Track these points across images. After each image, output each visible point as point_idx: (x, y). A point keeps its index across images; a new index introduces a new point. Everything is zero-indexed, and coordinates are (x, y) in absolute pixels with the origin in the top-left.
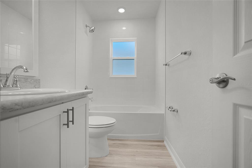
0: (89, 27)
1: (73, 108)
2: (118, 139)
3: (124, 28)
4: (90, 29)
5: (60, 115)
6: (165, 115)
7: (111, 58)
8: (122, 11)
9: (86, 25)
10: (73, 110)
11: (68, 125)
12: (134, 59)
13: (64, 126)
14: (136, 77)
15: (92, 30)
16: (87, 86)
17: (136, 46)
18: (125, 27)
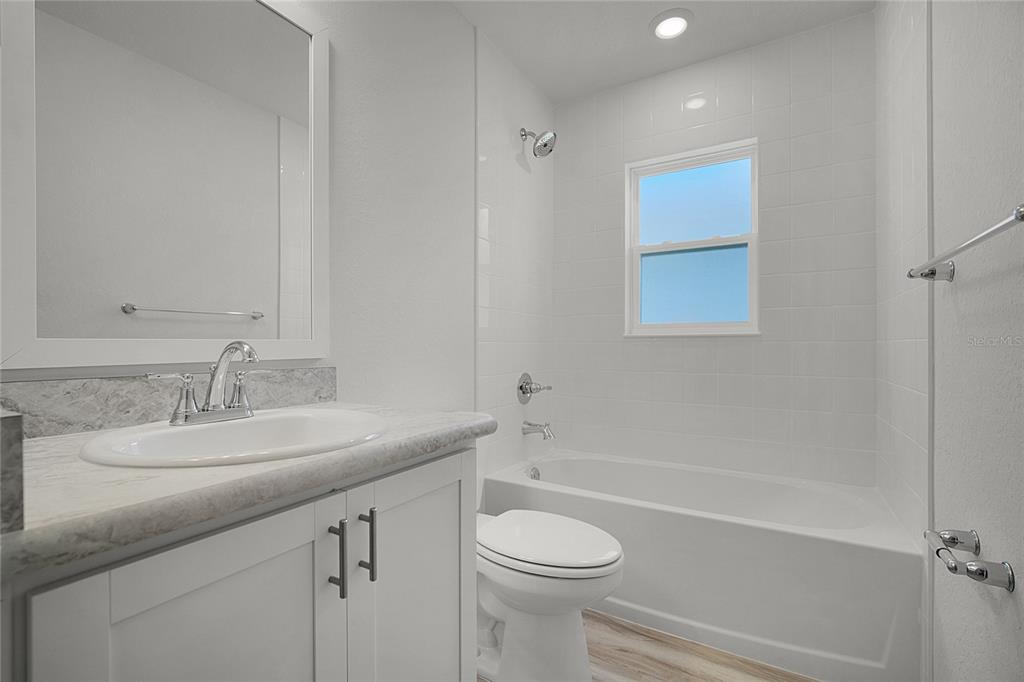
0: (533, 135)
1: (372, 512)
2: (648, 631)
3: (696, 104)
4: (535, 144)
5: (313, 542)
6: (926, 563)
7: (631, 250)
8: (671, 28)
9: (523, 130)
10: (371, 518)
11: (341, 582)
12: (746, 245)
13: (332, 584)
14: (756, 332)
15: (545, 145)
16: (530, 374)
17: (757, 177)
18: (697, 97)
